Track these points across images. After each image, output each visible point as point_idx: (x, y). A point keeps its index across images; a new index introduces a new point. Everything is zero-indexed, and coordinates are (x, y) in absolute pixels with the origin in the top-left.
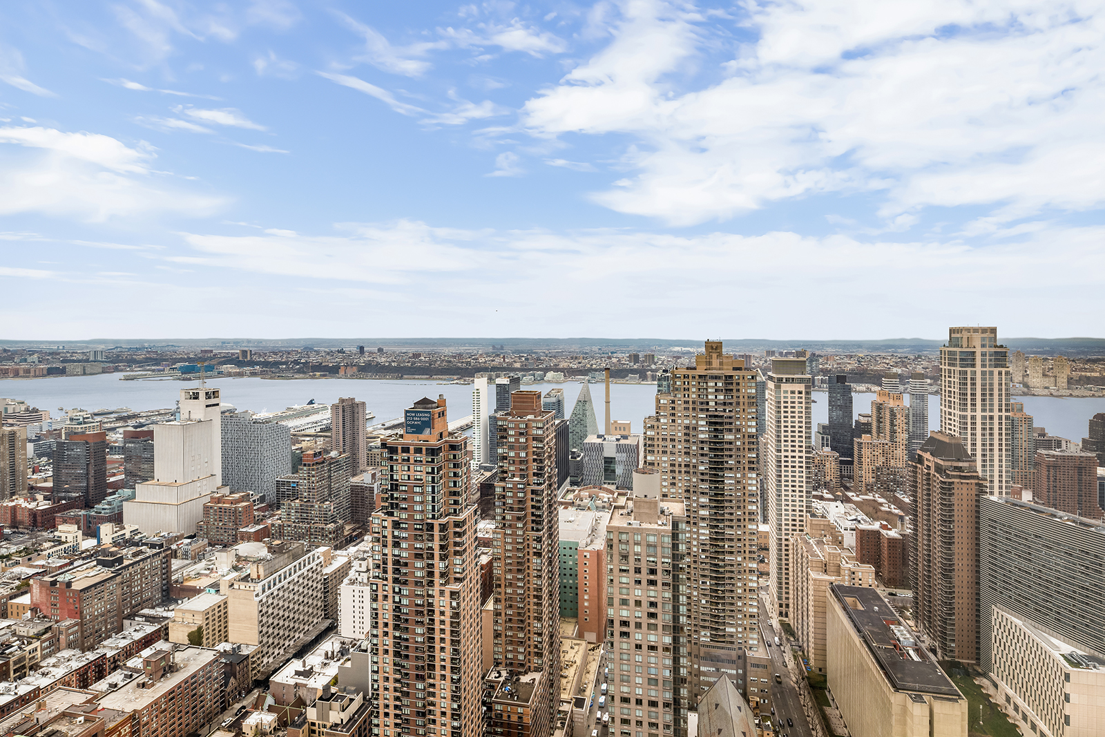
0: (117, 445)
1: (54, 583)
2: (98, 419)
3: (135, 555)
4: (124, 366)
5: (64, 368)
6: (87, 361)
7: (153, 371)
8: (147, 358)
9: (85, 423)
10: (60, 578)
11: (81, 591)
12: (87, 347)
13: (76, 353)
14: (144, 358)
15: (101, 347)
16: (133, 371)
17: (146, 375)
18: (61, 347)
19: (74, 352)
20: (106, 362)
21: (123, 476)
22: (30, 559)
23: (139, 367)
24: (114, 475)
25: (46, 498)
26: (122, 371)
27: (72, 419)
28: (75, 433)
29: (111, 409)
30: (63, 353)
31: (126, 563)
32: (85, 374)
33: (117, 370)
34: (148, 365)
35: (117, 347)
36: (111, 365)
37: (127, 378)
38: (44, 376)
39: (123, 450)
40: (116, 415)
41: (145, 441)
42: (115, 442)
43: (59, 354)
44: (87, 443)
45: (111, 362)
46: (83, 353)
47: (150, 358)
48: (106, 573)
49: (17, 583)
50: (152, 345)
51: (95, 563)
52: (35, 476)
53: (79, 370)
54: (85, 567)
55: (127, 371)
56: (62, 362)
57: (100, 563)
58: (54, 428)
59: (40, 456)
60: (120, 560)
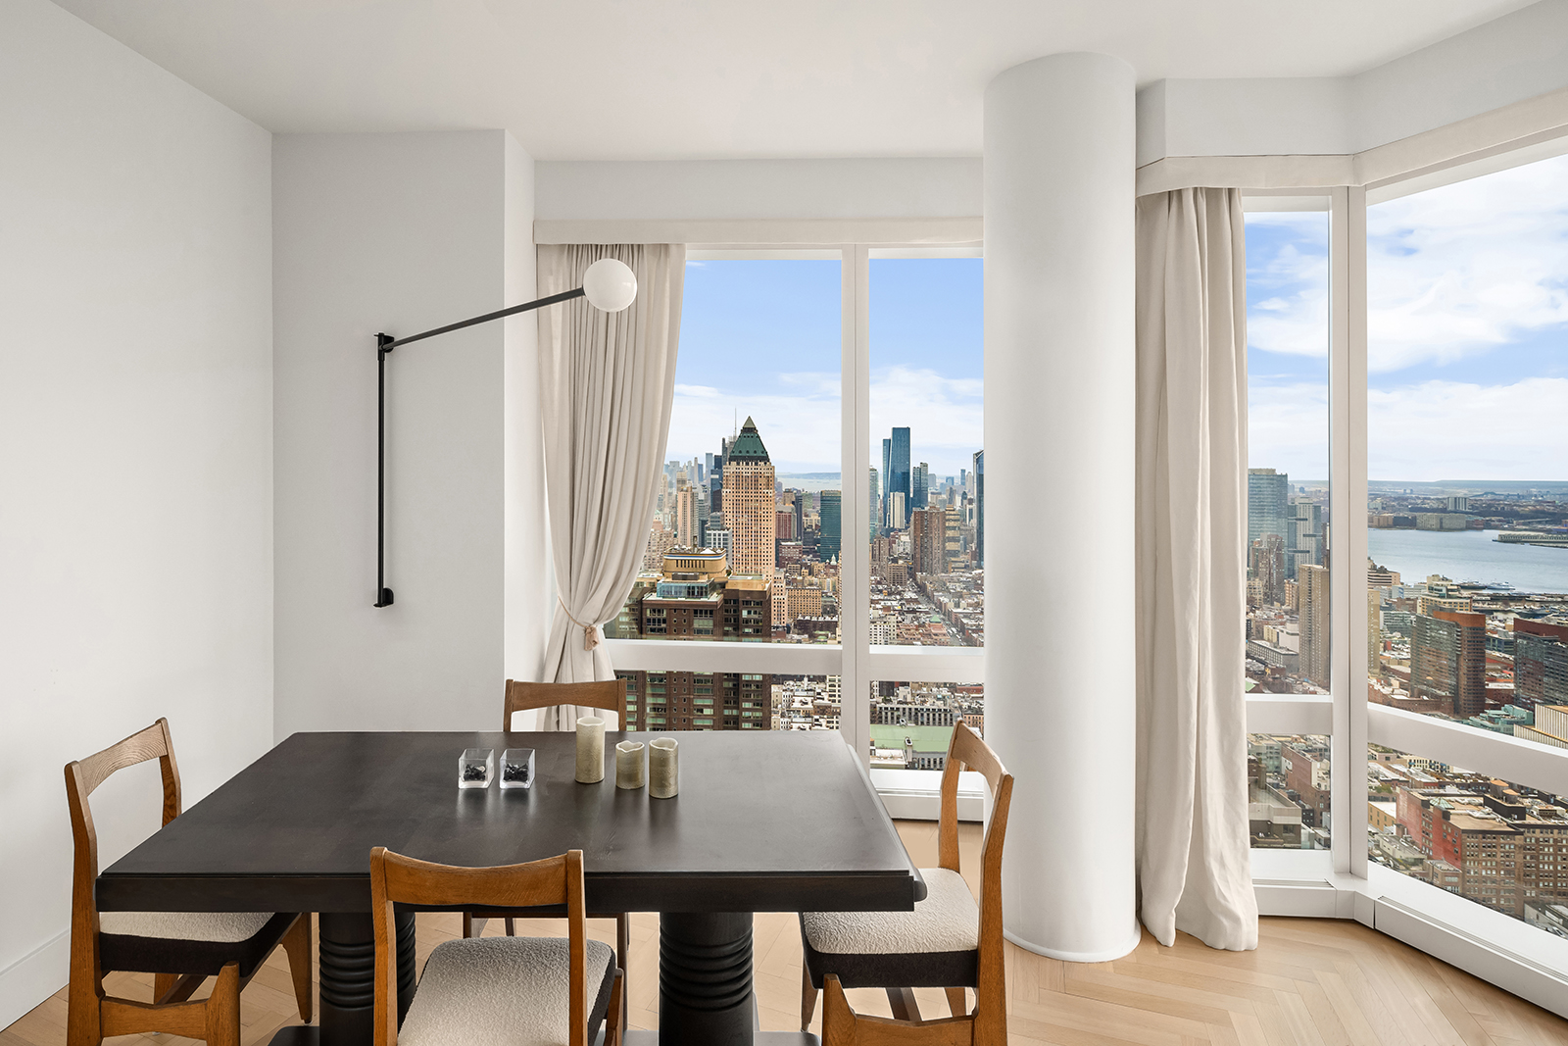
0: (1496, 636)
1: (1426, 804)
2: (1465, 593)
3: (1544, 814)
4: (1500, 521)
5: (1415, 518)
6: (1444, 510)
7: (1549, 531)
8: (1537, 511)
9: (1450, 597)
10: (1434, 801)
11: (1464, 831)
12: (1443, 492)
13: (1429, 499)
14: (1531, 511)
15: (1461, 493)
16: (1514, 530)
17: (1536, 537)
18: (1408, 491)
19: (1425, 498)
20: (1471, 513)
21: (1512, 686)
22: (1387, 759)
23: (1524, 524)
24: (1493, 680)
25: (1402, 686)
26: (1496, 528)
27: (1431, 589)
28: (1441, 609)
29: (1482, 583)
30: (1412, 498)
31: (1529, 820)
32: (1441, 529)
33: (1488, 526)
34: (1540, 523)
35: (1486, 493)
36: (1480, 518)
37: (1504, 540)
38: (1389, 527)
39: (1507, 645)
40: (1491, 592)
41: (1550, 641)
42: (1494, 631)
43: (1406, 499)
44: (1458, 626)
45: (1479, 514)
46: (1438, 499)
47: (1543, 512)
48: (1498, 823)
49: (1377, 783)
50: (1544, 491)
51: (1481, 800)
52: (1386, 654)
53: (1434, 522)
54: (1467, 800)
55: (1504, 529)
56: (1411, 510)
57: (1487, 802)
58: (1406, 596)
59: (1392, 629)
60: (1522, 813)
